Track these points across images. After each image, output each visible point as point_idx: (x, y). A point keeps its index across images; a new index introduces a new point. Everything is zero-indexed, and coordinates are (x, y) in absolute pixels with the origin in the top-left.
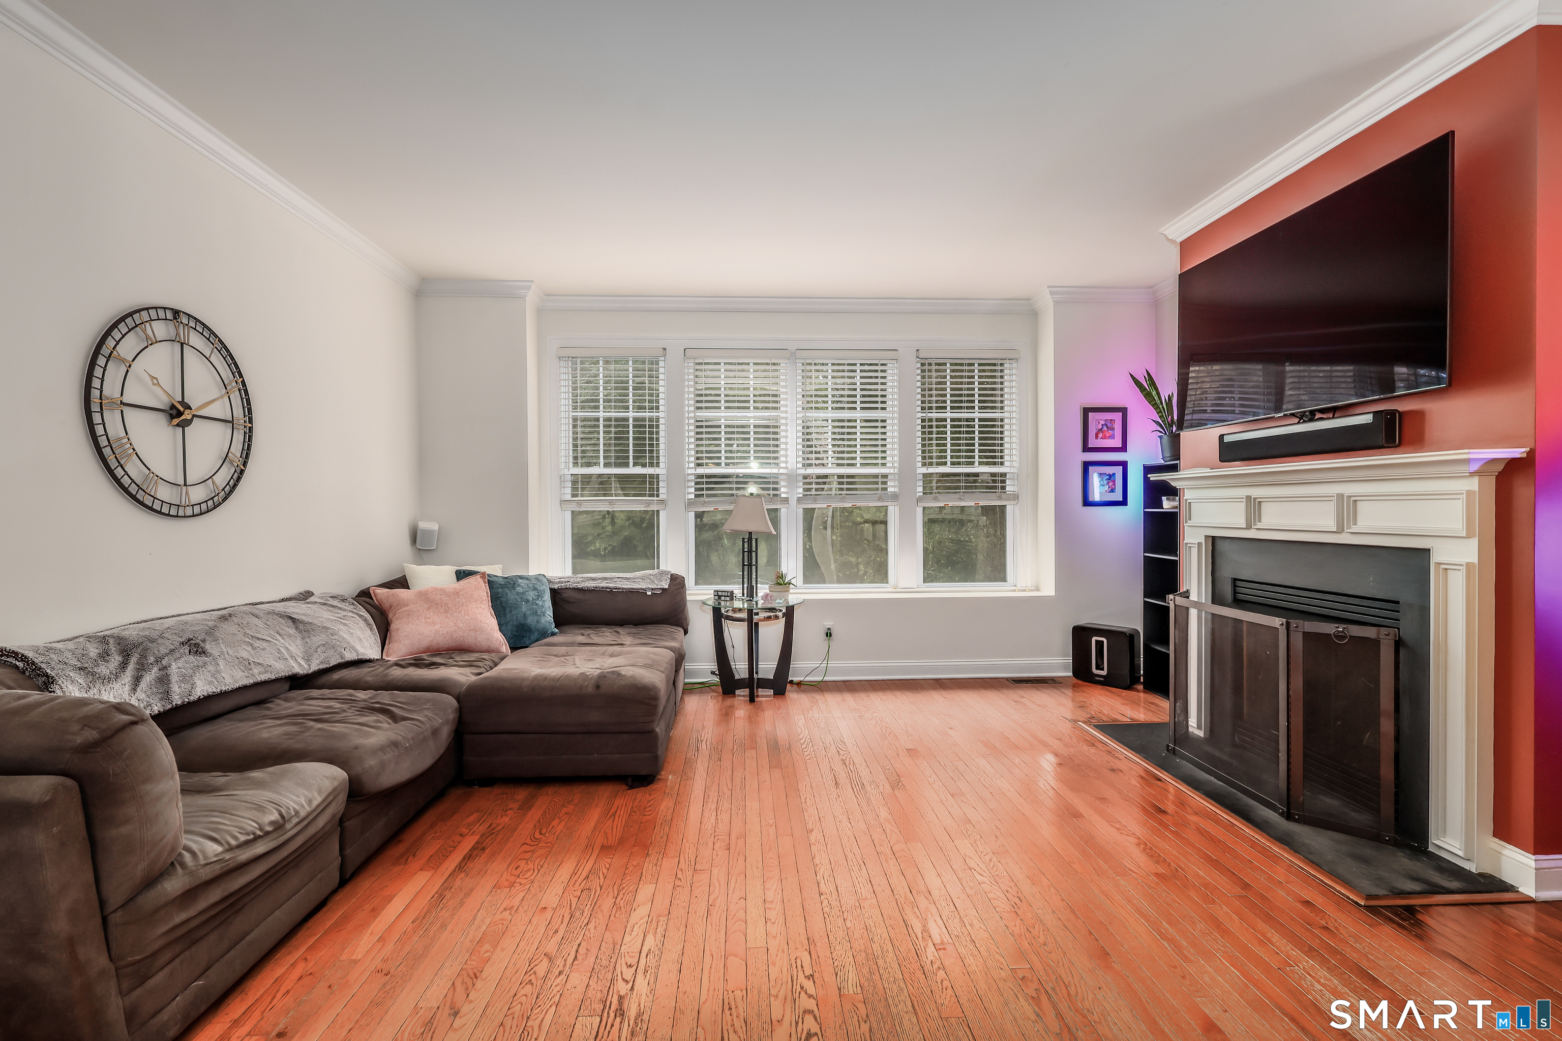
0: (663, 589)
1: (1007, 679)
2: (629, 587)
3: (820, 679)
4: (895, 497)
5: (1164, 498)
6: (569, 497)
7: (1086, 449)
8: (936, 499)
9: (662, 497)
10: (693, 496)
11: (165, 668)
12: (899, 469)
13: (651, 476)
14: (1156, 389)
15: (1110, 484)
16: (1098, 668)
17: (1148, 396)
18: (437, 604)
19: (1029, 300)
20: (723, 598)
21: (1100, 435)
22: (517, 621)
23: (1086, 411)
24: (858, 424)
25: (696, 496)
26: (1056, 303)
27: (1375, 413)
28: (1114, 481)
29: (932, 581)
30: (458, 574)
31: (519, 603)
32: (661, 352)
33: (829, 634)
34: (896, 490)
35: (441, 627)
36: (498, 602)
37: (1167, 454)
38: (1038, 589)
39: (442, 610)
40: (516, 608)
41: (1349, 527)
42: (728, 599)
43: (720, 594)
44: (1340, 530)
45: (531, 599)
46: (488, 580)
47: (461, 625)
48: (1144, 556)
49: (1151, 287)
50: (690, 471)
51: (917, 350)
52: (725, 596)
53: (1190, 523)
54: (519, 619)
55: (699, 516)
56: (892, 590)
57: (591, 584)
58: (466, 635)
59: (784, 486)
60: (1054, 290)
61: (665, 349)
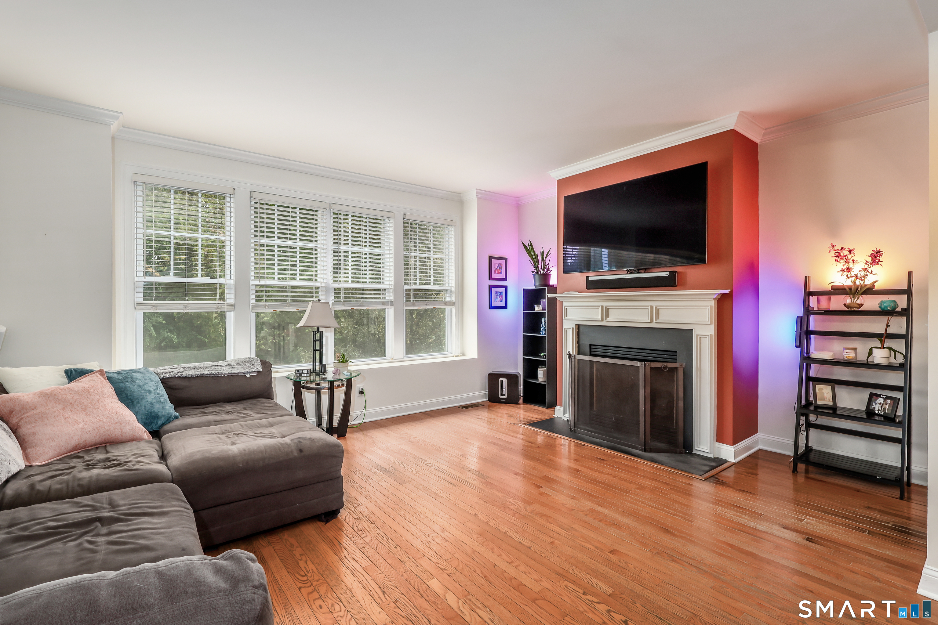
0: (258, 372)
1: (458, 407)
2: (230, 372)
3: (361, 422)
4: (391, 303)
5: (536, 305)
6: (141, 300)
7: (491, 278)
8: (414, 305)
9: (228, 301)
10: (254, 301)
12: (394, 286)
13: (221, 285)
14: (534, 250)
15: (501, 298)
16: (502, 395)
17: (529, 253)
18: (71, 404)
19: (460, 194)
20: (303, 375)
21: (497, 272)
22: (145, 410)
23: (491, 258)
24: (368, 256)
25: (257, 301)
26: (478, 198)
27: (670, 272)
28: (502, 296)
29: (411, 354)
30: (69, 374)
31: (144, 395)
32: (232, 191)
33: (362, 393)
34: (392, 298)
35: (86, 425)
36: (124, 395)
37: (538, 283)
38: (463, 355)
39: (79, 409)
40: (142, 399)
41: (656, 320)
42: (308, 375)
43: (301, 372)
44: (651, 322)
45: (152, 389)
46: (107, 377)
47: (105, 420)
48: (524, 335)
49: (518, 198)
50: (252, 283)
51: (404, 214)
52: (305, 373)
53: (566, 318)
54: (147, 409)
55: (258, 315)
56: (390, 361)
57: (191, 373)
58: (112, 428)
59: (322, 295)
60: (478, 192)
61: (234, 189)
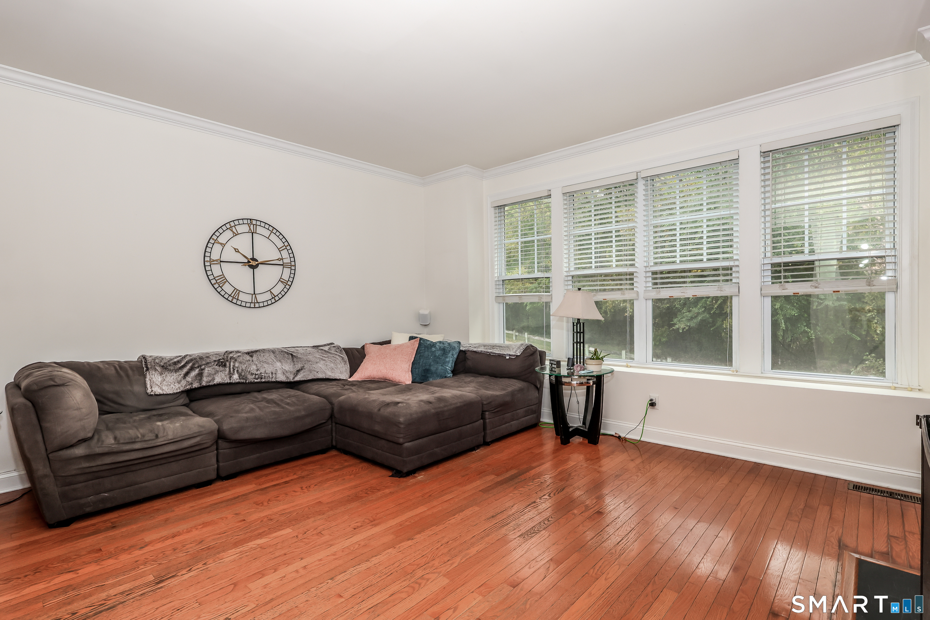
0: (516, 356)
8: (783, 288)
9: (551, 292)
11: (202, 370)
31: (429, 357)
32: (548, 192)
33: (652, 404)
35: (378, 366)
45: (438, 355)
46: (421, 341)
47: (387, 366)
50: (567, 274)
58: (388, 372)
